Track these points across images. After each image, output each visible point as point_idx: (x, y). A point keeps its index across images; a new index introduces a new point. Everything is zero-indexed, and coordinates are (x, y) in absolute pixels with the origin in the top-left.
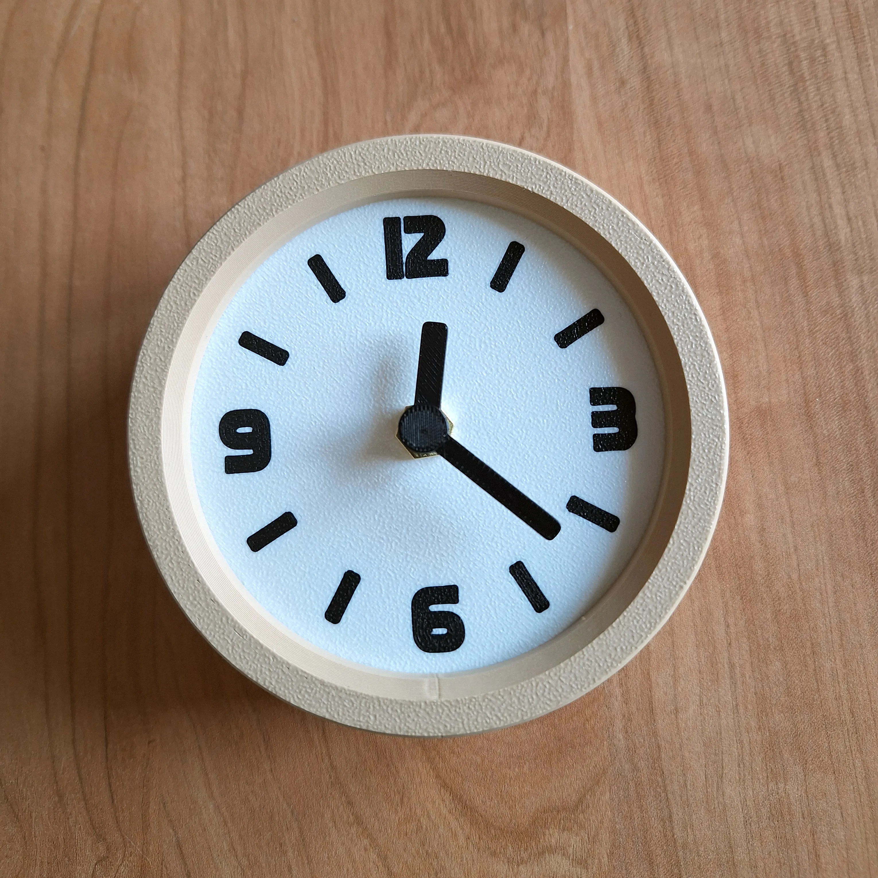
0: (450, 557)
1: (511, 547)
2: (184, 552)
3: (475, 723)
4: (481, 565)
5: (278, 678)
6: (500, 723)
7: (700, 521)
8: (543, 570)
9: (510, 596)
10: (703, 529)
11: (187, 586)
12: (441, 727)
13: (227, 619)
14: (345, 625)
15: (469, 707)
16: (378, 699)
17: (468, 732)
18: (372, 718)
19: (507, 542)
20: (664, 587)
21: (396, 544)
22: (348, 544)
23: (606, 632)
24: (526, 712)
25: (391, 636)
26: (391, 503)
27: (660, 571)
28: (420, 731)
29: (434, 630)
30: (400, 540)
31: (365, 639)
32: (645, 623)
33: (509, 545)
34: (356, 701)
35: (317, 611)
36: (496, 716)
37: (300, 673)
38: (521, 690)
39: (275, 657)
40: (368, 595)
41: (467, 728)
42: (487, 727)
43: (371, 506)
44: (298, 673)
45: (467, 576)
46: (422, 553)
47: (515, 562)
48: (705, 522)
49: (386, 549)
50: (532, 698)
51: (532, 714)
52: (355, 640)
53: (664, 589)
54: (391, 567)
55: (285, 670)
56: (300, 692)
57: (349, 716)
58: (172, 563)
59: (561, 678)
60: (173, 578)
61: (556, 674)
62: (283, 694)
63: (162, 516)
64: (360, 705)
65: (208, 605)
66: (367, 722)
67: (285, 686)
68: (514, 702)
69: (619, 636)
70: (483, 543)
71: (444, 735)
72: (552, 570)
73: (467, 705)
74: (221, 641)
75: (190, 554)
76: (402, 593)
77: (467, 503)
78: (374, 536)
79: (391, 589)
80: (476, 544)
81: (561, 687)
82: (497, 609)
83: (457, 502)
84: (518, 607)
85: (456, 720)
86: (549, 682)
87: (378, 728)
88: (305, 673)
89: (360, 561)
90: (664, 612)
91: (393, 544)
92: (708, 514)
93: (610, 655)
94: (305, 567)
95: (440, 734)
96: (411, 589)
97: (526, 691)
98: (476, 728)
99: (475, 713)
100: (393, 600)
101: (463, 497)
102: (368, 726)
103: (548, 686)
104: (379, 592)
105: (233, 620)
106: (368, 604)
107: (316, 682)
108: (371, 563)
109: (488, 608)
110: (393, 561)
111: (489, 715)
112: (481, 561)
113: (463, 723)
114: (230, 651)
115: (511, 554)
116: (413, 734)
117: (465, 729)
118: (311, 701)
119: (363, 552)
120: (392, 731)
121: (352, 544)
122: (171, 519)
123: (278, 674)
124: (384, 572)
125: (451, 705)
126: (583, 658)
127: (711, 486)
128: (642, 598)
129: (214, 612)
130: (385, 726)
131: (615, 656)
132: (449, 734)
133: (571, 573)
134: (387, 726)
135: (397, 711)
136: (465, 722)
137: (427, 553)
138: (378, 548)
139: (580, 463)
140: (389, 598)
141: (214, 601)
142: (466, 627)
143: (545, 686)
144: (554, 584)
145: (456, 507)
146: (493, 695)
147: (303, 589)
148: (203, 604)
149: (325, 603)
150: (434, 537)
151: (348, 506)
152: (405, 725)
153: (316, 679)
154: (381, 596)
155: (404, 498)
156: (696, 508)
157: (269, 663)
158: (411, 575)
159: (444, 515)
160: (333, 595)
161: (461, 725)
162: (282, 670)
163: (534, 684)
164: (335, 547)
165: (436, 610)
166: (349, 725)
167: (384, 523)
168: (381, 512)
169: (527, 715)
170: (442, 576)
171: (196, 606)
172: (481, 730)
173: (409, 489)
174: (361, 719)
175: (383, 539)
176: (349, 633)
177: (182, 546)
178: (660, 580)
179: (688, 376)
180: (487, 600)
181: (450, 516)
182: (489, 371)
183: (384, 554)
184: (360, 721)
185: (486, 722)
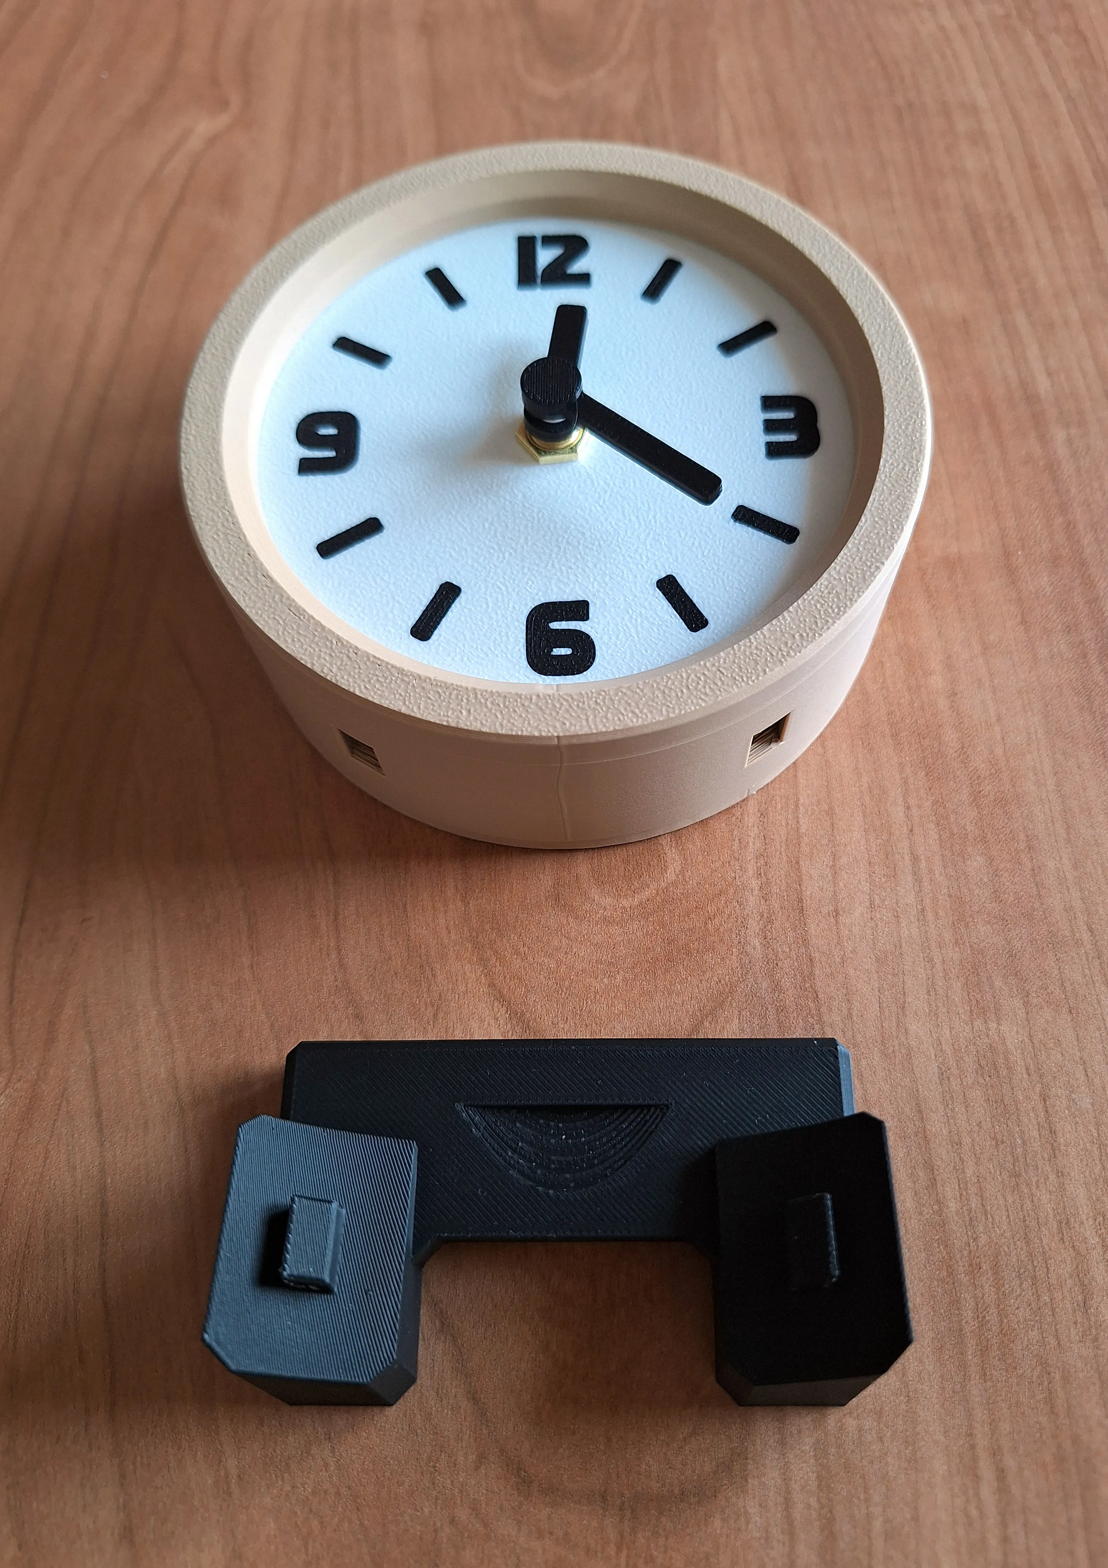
0: (580, 570)
1: (659, 559)
2: (236, 523)
3: (604, 720)
4: (619, 579)
5: (342, 664)
6: (637, 721)
7: (898, 498)
8: (700, 585)
9: (656, 614)
10: (904, 507)
11: (234, 560)
12: (558, 725)
13: (282, 596)
14: (437, 643)
15: (596, 701)
16: (474, 690)
17: (594, 731)
18: (464, 712)
19: (654, 555)
20: (856, 568)
21: (511, 554)
22: (448, 554)
23: (780, 617)
24: (673, 708)
25: (497, 656)
26: (507, 511)
27: (850, 551)
28: (529, 729)
29: (554, 649)
30: (515, 551)
31: (462, 660)
32: (831, 607)
33: (656, 558)
34: (445, 693)
35: (401, 627)
36: (633, 712)
37: (371, 659)
38: (667, 683)
39: (339, 639)
40: (470, 609)
41: (593, 727)
42: (619, 725)
43: (480, 513)
44: (369, 659)
45: (602, 590)
46: (543, 565)
47: (664, 576)
48: (905, 499)
49: (497, 560)
50: (682, 691)
51: (680, 710)
52: (449, 659)
53: (855, 570)
54: (502, 580)
55: (352, 655)
56: (369, 682)
57: (433, 709)
58: (218, 535)
59: (721, 669)
60: (217, 551)
61: (713, 665)
62: (346, 683)
63: (213, 484)
64: (450, 697)
65: (257, 581)
66: (458, 717)
67: (350, 674)
68: (658, 697)
69: (797, 622)
70: (623, 555)
71: (561, 734)
72: (712, 585)
73: (594, 699)
74: (270, 622)
75: (242, 526)
76: (514, 608)
77: (605, 512)
78: (482, 546)
79: (500, 604)
80: (613, 556)
81: (721, 679)
82: (639, 628)
83: (591, 510)
84: (667, 626)
85: (579, 717)
86: (704, 674)
87: (471, 724)
88: (379, 659)
89: (461, 572)
90: (856, 595)
91: (507, 555)
92: (909, 491)
93: (786, 644)
94: (390, 577)
95: (556, 734)
96: (526, 605)
97: (673, 684)
98: (605, 726)
99: (604, 709)
100: (503, 615)
101: (600, 505)
102: (458, 722)
103: (702, 678)
104: (484, 606)
105: (289, 598)
106: (468, 619)
107: (393, 670)
108: (476, 575)
109: (627, 625)
110: (505, 573)
111: (623, 711)
112: (621, 574)
113: (587, 720)
114: (280, 633)
115: (660, 568)
116: (520, 733)
117: (590, 727)
118: (383, 691)
119: (467, 563)
120: (490, 728)
121: (453, 553)
122: (224, 488)
123: (342, 661)
124: (493, 585)
125: (572, 698)
126: (750, 646)
127: (911, 462)
128: (827, 579)
129: (265, 588)
130: (482, 723)
131: (793, 644)
132: (568, 734)
133: (736, 588)
134: (484, 722)
135: (499, 705)
136: (590, 719)
137: (550, 565)
138: (485, 558)
139: (749, 471)
140: (497, 614)
141: (267, 576)
142: (597, 648)
143: (700, 679)
144: (715, 600)
145: (590, 516)
146: (629, 688)
147: (384, 601)
148: (252, 580)
149: (412, 617)
150: (560, 548)
151: (451, 513)
152: (509, 722)
153: (392, 666)
154: (486, 611)
155: (524, 506)
156: (893, 485)
157: (332, 648)
158: (528, 588)
159: (575, 525)
160: (423, 608)
161: (584, 723)
162: (348, 656)
163: (684, 675)
164: (431, 556)
165: (558, 627)
166: (432, 721)
167: (496, 531)
168: (493, 520)
169: (674, 713)
170: (568, 591)
171: (242, 582)
172: (612, 728)
173: (531, 496)
174: (450, 714)
175: (493, 549)
176: (440, 652)
177: (234, 516)
178: (851, 560)
179: (877, 355)
180: (627, 617)
181: (582, 526)
182: (637, 378)
183: (494, 565)
184: (448, 716)
185: (619, 719)
